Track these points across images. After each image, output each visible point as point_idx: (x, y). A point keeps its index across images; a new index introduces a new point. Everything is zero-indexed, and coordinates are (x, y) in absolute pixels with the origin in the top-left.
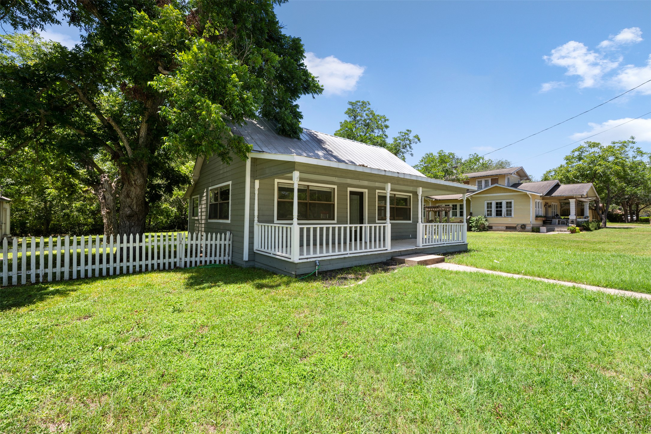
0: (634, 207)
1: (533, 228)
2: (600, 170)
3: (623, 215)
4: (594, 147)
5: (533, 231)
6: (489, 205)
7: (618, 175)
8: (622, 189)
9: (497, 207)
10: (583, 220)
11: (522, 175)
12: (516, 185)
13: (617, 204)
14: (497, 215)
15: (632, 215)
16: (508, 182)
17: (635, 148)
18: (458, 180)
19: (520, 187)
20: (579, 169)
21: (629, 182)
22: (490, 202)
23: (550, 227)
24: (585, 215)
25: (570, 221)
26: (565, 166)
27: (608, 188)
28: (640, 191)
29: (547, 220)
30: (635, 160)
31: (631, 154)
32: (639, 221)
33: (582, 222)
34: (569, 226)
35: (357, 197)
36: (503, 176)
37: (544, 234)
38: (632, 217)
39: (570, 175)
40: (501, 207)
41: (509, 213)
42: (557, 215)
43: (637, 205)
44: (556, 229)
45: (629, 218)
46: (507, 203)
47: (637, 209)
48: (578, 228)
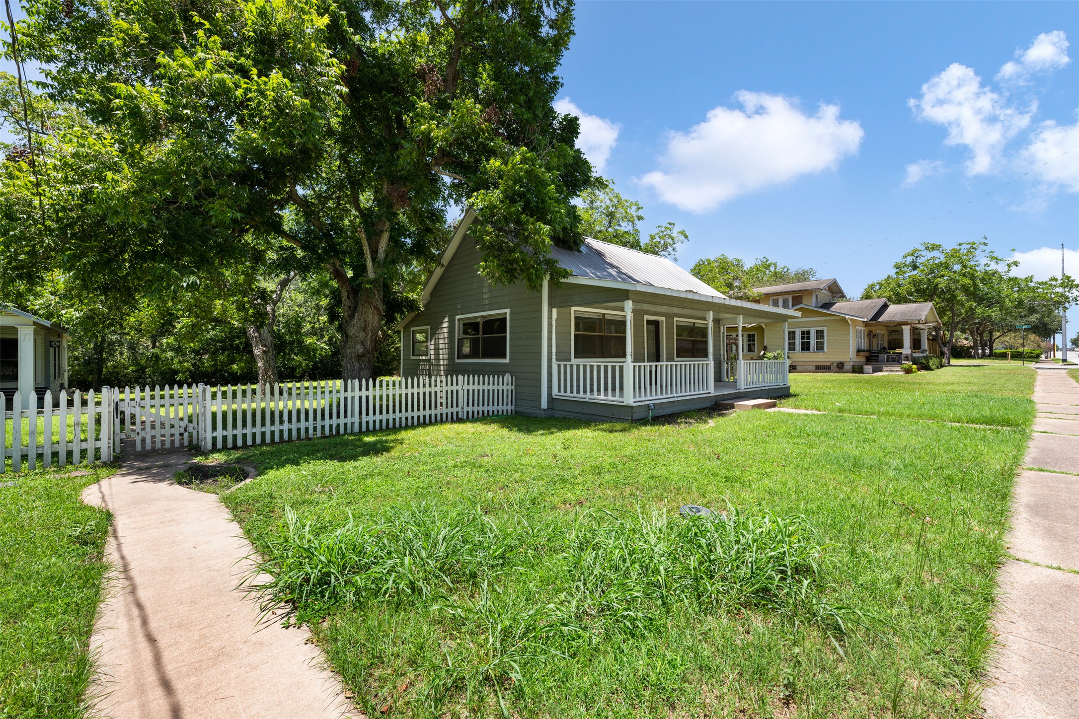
0: (986, 336)
1: (853, 367)
2: (942, 283)
3: (971, 347)
4: (933, 249)
5: (854, 371)
6: (792, 335)
7: (966, 290)
8: (972, 310)
9: (803, 338)
10: (921, 355)
11: (835, 291)
12: (827, 305)
13: (963, 331)
14: (803, 349)
15: (983, 346)
16: (817, 301)
17: (988, 251)
18: (747, 298)
19: (833, 308)
20: (915, 282)
21: (980, 300)
22: (792, 330)
23: (877, 365)
24: (922, 348)
25: (903, 357)
26: (895, 276)
27: (952, 309)
28: (995, 313)
29: (871, 356)
30: (988, 269)
31: (983, 261)
32: (993, 355)
33: (919, 358)
34: (902, 364)
35: (653, 327)
36: (809, 292)
37: (869, 375)
38: (983, 350)
39: (903, 291)
40: (808, 338)
41: (820, 347)
42: (884, 348)
43: (991, 333)
44: (885, 368)
45: (980, 351)
46: (817, 332)
47: (991, 339)
48: (914, 366)
